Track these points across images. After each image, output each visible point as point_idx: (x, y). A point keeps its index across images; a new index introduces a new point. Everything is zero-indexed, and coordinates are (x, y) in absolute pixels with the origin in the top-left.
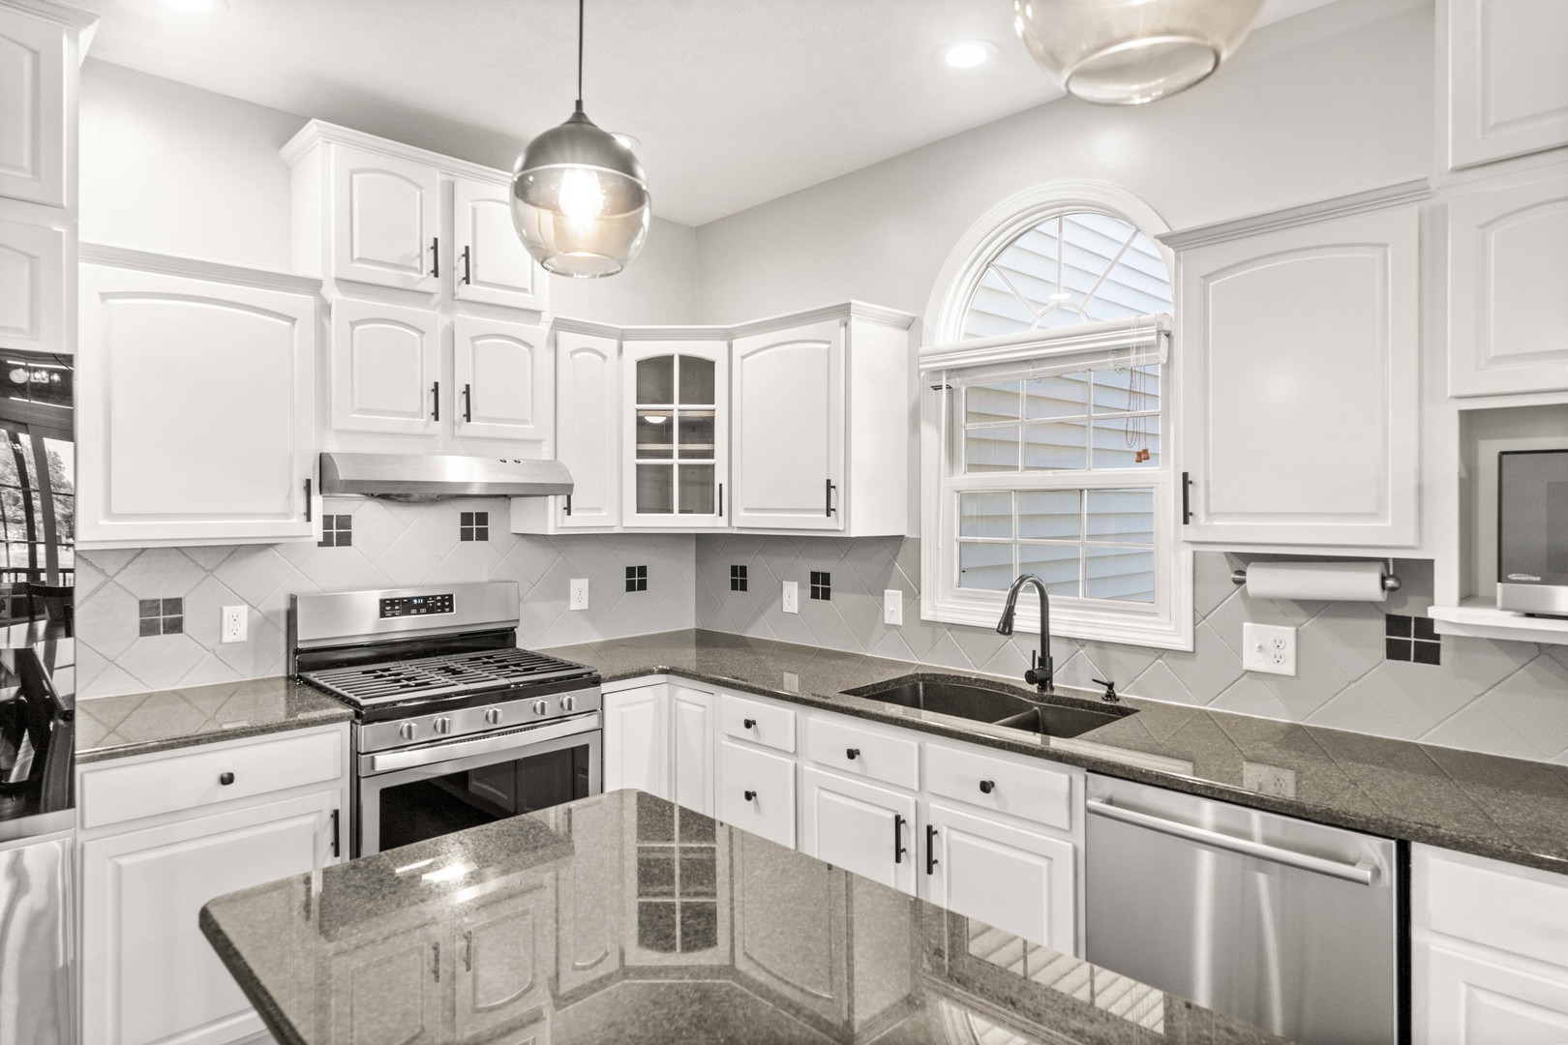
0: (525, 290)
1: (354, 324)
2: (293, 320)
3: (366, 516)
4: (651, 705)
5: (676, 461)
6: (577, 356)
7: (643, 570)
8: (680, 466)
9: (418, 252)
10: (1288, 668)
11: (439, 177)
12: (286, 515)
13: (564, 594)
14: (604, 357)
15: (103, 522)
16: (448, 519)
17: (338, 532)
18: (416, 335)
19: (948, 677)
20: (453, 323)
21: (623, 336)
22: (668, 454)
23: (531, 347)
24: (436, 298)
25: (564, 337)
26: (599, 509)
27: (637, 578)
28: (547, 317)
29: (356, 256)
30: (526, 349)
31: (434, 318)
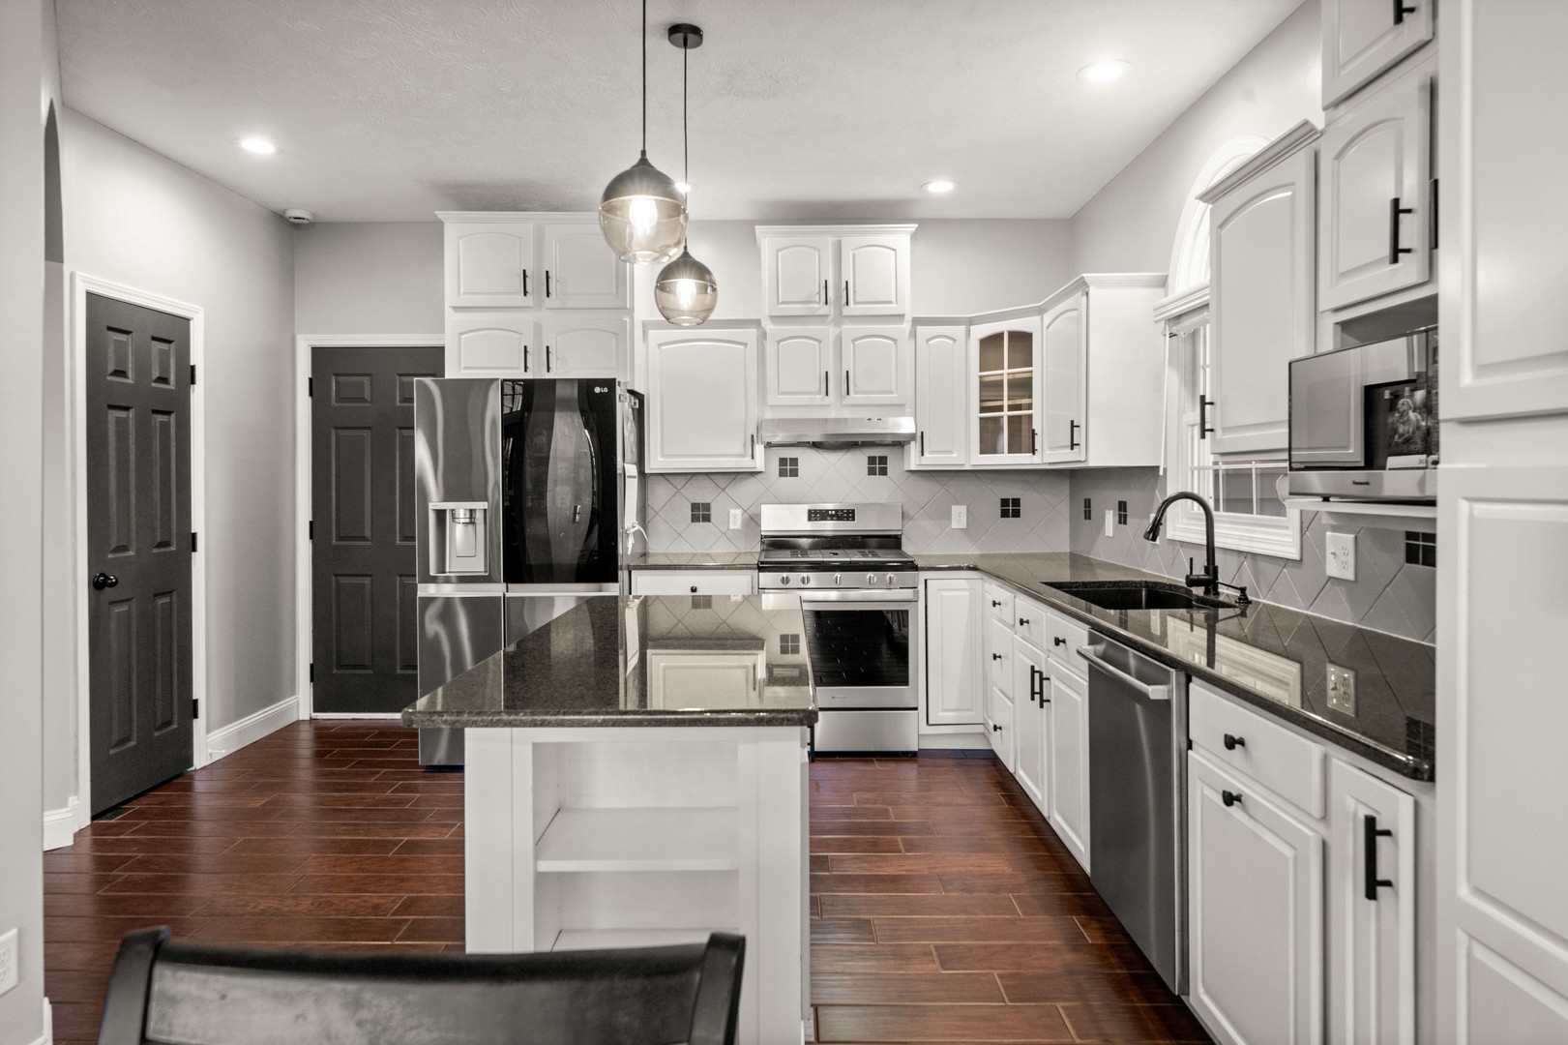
0: (891, 302)
1: (779, 342)
2: (746, 345)
3: (808, 460)
4: (967, 593)
5: (1006, 413)
6: (931, 342)
7: (1016, 502)
8: (1009, 417)
9: (817, 290)
10: (1349, 575)
11: (830, 240)
12: (744, 456)
13: (948, 516)
14: (955, 340)
15: (660, 459)
16: (858, 460)
17: (789, 468)
18: (816, 343)
19: (1165, 585)
20: (841, 332)
21: (970, 322)
22: (1000, 409)
23: (895, 340)
24: (831, 318)
25: (920, 329)
26: (950, 452)
27: (1010, 508)
28: (908, 318)
29: (780, 301)
30: (892, 342)
31: (830, 332)
